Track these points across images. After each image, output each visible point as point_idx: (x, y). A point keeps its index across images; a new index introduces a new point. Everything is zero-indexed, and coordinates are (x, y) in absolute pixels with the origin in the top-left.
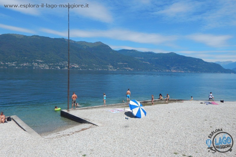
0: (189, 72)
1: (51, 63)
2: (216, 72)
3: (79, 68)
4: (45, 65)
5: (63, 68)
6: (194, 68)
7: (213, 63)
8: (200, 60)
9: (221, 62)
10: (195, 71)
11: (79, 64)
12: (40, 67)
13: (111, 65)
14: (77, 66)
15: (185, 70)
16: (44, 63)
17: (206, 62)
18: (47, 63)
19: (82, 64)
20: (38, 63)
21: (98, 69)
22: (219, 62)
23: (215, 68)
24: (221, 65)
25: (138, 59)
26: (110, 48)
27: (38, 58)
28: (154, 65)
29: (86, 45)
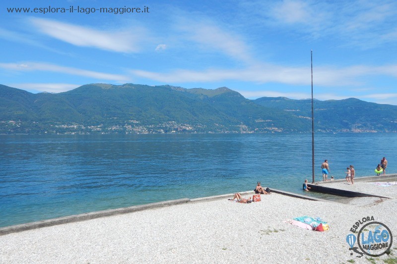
0: (387, 131)
1: (151, 125)
3: (194, 131)
4: (143, 127)
5: (169, 131)
6: (396, 124)
11: (192, 125)
12: (135, 132)
13: (244, 124)
14: (190, 128)
16: (140, 125)
18: (145, 125)
19: (197, 125)
20: (132, 125)
21: (223, 132)
25: (289, 112)
26: (242, 97)
27: (132, 117)
28: (319, 122)
29: (202, 94)
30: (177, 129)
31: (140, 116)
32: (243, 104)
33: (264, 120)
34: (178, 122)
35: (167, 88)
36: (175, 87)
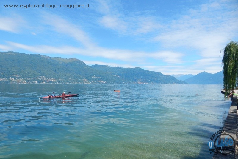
0: (152, 83)
1: (28, 78)
2: (172, 83)
3: (57, 82)
4: (23, 79)
5: (41, 82)
6: (156, 80)
7: (169, 76)
8: (160, 74)
9: (176, 75)
10: (156, 83)
11: (55, 79)
12: (17, 82)
13: (86, 79)
14: (54, 80)
15: (149, 82)
16: (21, 78)
17: (164, 75)
18: (24, 78)
19: (58, 79)
20: (15, 78)
21: (74, 83)
22: (174, 75)
23: (171, 80)
24: (176, 77)
25: (109, 73)
26: (84, 64)
27: (14, 73)
28: (123, 79)
29: (61, 61)
30: (46, 81)
31: (20, 72)
32: (85, 67)
33: (96, 77)
34: (46, 77)
35: (38, 56)
36: (43, 56)
